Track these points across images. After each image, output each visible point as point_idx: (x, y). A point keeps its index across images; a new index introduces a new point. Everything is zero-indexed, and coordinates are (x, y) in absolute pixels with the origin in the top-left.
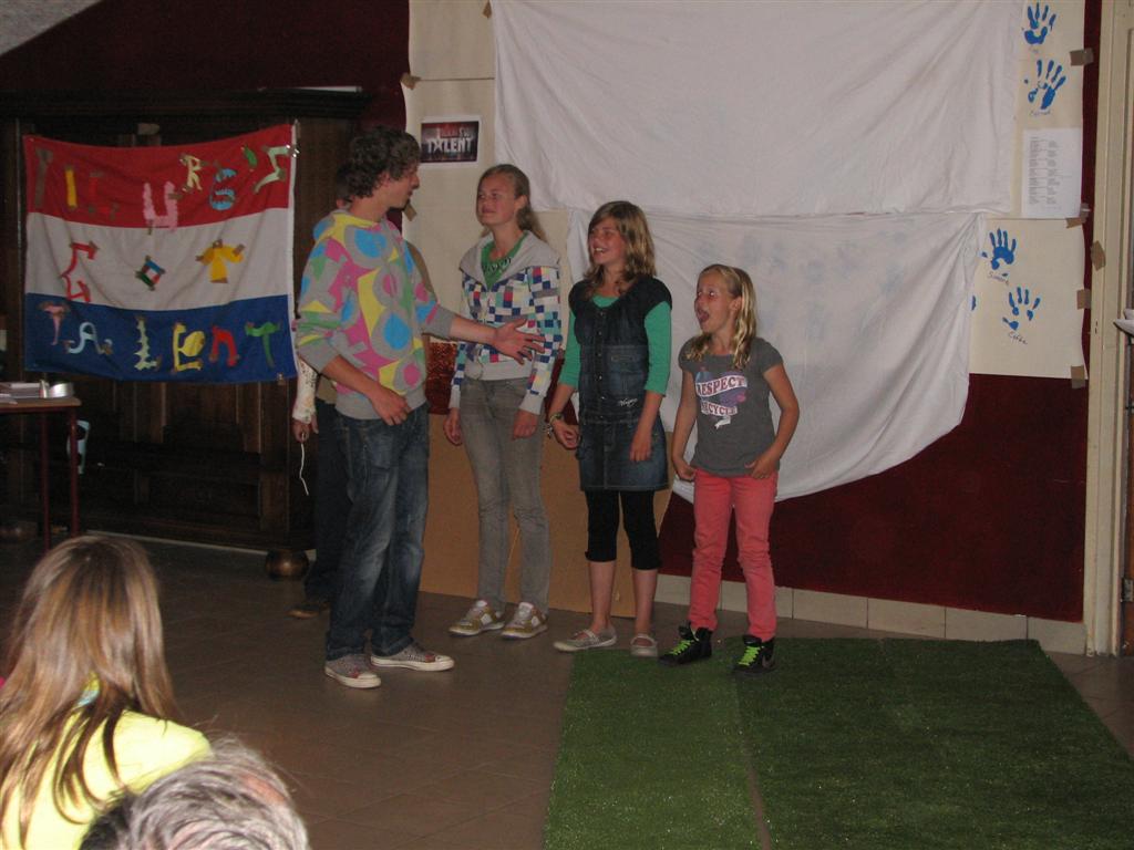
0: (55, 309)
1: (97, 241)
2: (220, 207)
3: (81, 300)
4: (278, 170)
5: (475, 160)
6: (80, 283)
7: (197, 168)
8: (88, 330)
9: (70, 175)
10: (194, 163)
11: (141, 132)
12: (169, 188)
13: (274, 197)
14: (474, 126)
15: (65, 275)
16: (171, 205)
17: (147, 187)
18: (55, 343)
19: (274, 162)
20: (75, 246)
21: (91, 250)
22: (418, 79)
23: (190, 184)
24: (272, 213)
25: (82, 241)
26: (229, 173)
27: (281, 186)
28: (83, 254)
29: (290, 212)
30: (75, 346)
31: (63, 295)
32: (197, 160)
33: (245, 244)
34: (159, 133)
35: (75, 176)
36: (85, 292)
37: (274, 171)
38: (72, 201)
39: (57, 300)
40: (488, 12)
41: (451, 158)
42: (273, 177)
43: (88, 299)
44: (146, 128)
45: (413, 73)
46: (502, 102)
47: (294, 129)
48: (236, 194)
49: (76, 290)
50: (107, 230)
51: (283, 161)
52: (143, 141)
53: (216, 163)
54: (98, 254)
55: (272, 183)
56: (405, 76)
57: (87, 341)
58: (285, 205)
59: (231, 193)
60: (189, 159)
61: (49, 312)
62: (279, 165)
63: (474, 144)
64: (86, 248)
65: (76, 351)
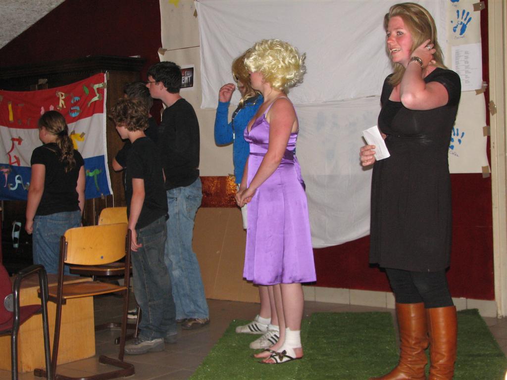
0: (5, 170)
1: (22, 137)
2: (74, 115)
3: (16, 165)
4: (98, 95)
5: (192, 86)
6: (15, 157)
7: (64, 97)
8: (19, 179)
9: (10, 106)
10: (62, 96)
11: (39, 83)
13: (96, 108)
14: (191, 70)
15: (8, 154)
18: (5, 186)
19: (96, 91)
20: (13, 139)
21: (20, 140)
22: (165, 50)
23: (61, 105)
24: (96, 115)
25: (15, 137)
26: (77, 99)
27: (100, 102)
28: (16, 143)
29: (104, 115)
30: (13, 186)
31: (8, 163)
32: (63, 94)
33: (85, 132)
34: (47, 82)
35: (12, 107)
36: (18, 161)
37: (96, 96)
38: (11, 118)
39: (6, 166)
40: (196, 14)
42: (96, 99)
43: (19, 164)
44: (42, 81)
45: (164, 47)
46: (203, 53)
47: (105, 75)
48: (80, 108)
49: (14, 160)
50: (26, 130)
51: (100, 91)
52: (41, 87)
53: (72, 94)
54: (22, 143)
55: (96, 102)
56: (160, 49)
57: (19, 184)
58: (102, 112)
59: (78, 108)
60: (60, 93)
61: (3, 172)
62: (98, 92)
63: (192, 78)
64: (17, 140)
65: (12, 189)
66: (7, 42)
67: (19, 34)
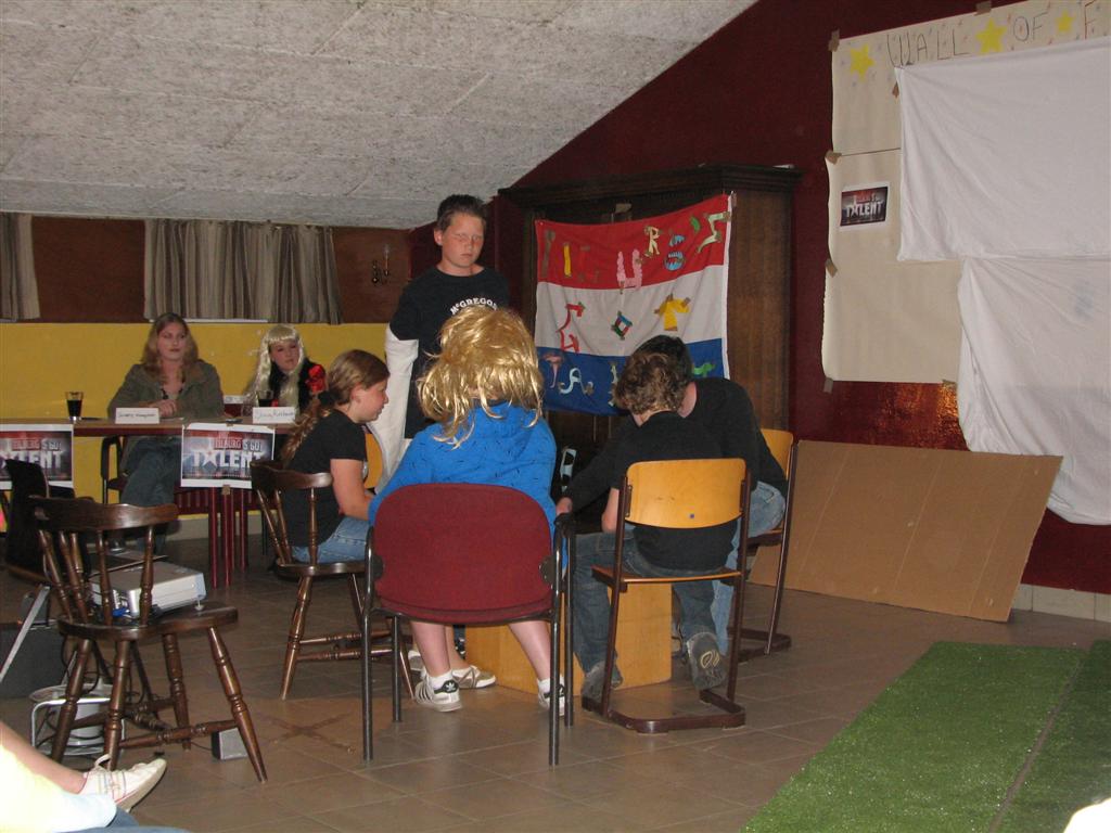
0: (554, 359)
1: (584, 303)
2: (672, 267)
3: (572, 350)
4: (715, 233)
5: (884, 220)
6: (571, 336)
7: (657, 236)
8: (575, 374)
9: (567, 250)
10: (654, 233)
11: (618, 211)
12: (636, 254)
13: (711, 256)
14: (885, 190)
15: (560, 331)
16: (637, 268)
17: (620, 255)
18: (553, 386)
19: (712, 227)
20: (569, 307)
21: (579, 309)
22: (840, 155)
23: (651, 250)
24: (710, 269)
25: (573, 302)
26: (679, 238)
27: (719, 245)
28: (574, 312)
29: (725, 268)
30: (566, 387)
31: (559, 347)
32: (656, 230)
33: (690, 298)
34: (631, 210)
35: (571, 251)
36: (575, 345)
37: (712, 234)
38: (568, 271)
39: (556, 352)
40: (896, 91)
41: (865, 220)
42: (712, 239)
43: (577, 350)
44: (622, 207)
45: (836, 150)
46: (906, 162)
47: (729, 198)
48: (685, 255)
49: (568, 342)
50: (591, 291)
51: (720, 225)
52: (619, 217)
53: (670, 231)
54: (585, 312)
55: (711, 244)
56: (829, 152)
57: (575, 383)
58: (721, 262)
59: (680, 255)
60: (650, 229)
61: (549, 362)
62: (716, 229)
63: (884, 207)
64: (576, 308)
65: (563, 391)
66: (567, 140)
67: (588, 126)
